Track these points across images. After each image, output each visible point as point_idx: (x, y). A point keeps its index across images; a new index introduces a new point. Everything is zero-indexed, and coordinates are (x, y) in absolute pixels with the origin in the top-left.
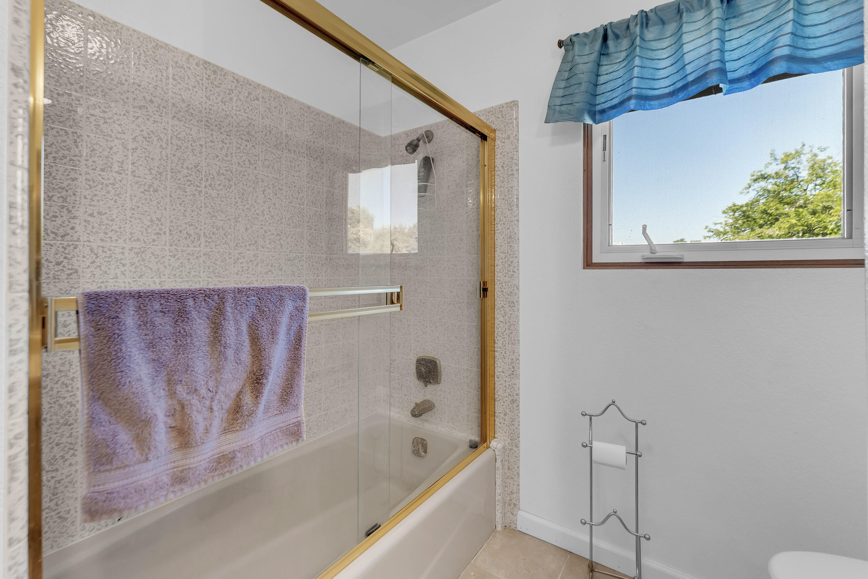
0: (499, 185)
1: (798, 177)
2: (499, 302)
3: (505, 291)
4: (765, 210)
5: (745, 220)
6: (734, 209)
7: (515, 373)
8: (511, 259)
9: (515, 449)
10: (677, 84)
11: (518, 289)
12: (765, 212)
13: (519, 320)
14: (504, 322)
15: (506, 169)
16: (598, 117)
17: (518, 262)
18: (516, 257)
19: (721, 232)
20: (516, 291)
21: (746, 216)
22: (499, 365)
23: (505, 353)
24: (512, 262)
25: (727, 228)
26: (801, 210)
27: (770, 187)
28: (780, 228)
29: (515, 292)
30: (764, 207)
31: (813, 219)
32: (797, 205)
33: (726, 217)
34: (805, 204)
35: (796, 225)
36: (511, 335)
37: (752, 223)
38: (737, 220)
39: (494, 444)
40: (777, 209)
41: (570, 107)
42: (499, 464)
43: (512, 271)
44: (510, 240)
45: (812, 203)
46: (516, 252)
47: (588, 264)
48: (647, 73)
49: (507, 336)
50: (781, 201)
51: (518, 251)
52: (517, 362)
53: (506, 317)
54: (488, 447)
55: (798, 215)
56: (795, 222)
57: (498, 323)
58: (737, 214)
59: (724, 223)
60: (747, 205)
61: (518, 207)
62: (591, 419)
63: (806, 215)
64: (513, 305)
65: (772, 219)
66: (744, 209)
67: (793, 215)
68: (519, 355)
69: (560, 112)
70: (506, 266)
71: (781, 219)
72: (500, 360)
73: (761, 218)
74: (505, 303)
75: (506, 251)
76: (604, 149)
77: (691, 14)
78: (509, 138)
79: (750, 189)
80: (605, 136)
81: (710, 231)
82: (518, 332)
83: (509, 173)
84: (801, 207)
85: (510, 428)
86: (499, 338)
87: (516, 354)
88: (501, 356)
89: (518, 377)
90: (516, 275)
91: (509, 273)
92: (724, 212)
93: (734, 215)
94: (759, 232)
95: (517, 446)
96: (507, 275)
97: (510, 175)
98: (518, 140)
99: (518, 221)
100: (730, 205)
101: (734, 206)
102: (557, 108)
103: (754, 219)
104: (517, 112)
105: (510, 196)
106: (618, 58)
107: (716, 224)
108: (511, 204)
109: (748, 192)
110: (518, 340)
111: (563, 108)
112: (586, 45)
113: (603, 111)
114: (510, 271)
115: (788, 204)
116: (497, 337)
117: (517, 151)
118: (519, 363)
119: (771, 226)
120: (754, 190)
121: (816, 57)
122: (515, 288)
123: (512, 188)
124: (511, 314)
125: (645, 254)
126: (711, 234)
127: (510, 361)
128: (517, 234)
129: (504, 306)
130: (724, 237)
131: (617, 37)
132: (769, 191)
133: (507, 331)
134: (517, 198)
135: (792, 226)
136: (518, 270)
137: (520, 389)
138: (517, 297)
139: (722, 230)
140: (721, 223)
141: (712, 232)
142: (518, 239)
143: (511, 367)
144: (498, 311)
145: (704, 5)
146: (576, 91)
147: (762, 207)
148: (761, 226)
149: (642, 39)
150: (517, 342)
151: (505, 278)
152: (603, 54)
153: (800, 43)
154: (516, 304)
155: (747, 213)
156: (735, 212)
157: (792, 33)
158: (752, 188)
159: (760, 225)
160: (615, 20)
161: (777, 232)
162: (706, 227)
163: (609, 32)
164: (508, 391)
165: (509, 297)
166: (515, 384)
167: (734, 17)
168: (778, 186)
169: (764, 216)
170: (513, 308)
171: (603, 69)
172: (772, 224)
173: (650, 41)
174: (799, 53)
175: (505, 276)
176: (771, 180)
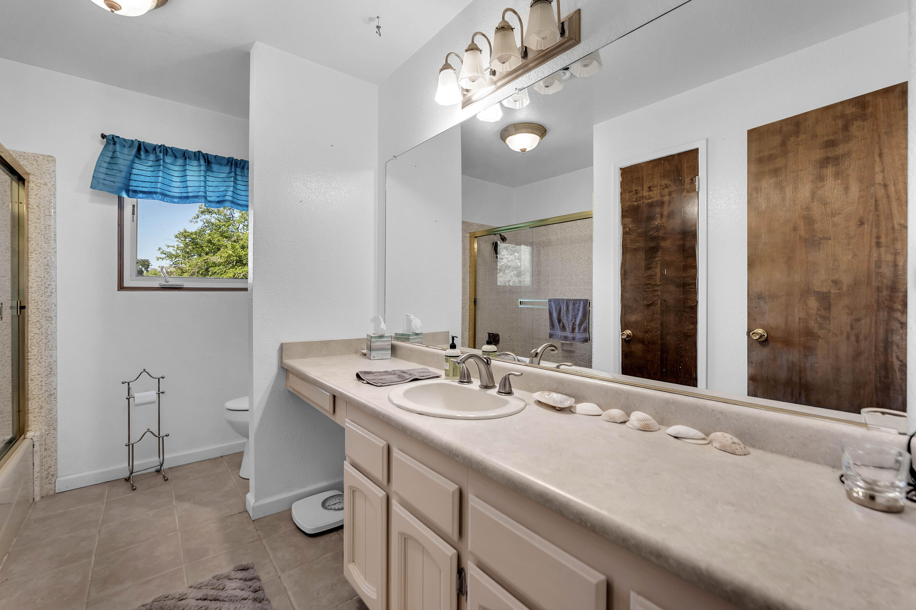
0: (33, 221)
1: (233, 216)
2: (34, 318)
3: (41, 308)
4: (210, 240)
5: (194, 247)
6: (185, 235)
7: (52, 372)
8: (49, 283)
9: (52, 432)
10: (183, 194)
11: (56, 306)
12: (210, 241)
13: (57, 331)
14: (40, 333)
15: (42, 209)
16: (131, 193)
17: (56, 285)
18: (54, 281)
19: (174, 255)
20: (54, 307)
21: (194, 242)
22: (34, 369)
23: (41, 358)
24: (49, 285)
25: (178, 251)
26: (235, 244)
27: (213, 220)
28: (221, 257)
29: (52, 308)
30: (209, 237)
31: (243, 252)
32: (233, 239)
33: (178, 241)
34: (238, 240)
35: (232, 255)
36: (48, 343)
37: (200, 249)
38: (187, 245)
39: (29, 435)
40: (219, 241)
41: (112, 183)
42: (37, 448)
43: (49, 292)
44: (47, 267)
45: (242, 239)
46: (54, 278)
47: (121, 287)
48: (166, 182)
49: (44, 345)
50: (222, 235)
51: (56, 276)
52: (55, 363)
53: (43, 330)
54: (25, 438)
55: (233, 248)
56: (231, 253)
57: (32, 334)
58: (187, 240)
59: (176, 247)
60: (196, 233)
61: (56, 242)
62: (129, 385)
63: (238, 248)
64: (50, 319)
65: (215, 248)
66: (194, 236)
67: (230, 247)
68: (57, 358)
69: (104, 184)
70: (43, 288)
71: (222, 250)
72: (35, 365)
73: (206, 247)
74: (41, 318)
75: (43, 276)
76: (133, 214)
77: (190, 161)
78: (45, 184)
79: (199, 220)
80: (134, 206)
81: (163, 253)
82: (56, 340)
83: (46, 213)
84: (235, 241)
85: (47, 417)
86: (33, 347)
87: (53, 357)
88: (37, 362)
89: (55, 375)
90: (53, 295)
91: (47, 294)
92: (176, 237)
93: (185, 240)
94: (206, 258)
95: (55, 429)
96: (44, 296)
97: (47, 215)
98: (55, 188)
99: (56, 252)
100: (182, 231)
101: (185, 232)
102: (102, 181)
103: (202, 247)
104: (55, 166)
105: (48, 232)
106: (147, 163)
107: (168, 246)
108: (49, 239)
109: (196, 222)
110: (56, 346)
111: (106, 182)
112: (125, 147)
113: (135, 192)
114: (47, 292)
115: (226, 238)
116: (30, 347)
117: (55, 198)
118: (56, 364)
119: (214, 254)
120: (201, 221)
121: (240, 203)
122: (53, 306)
123: (49, 225)
124: (49, 327)
125: (161, 282)
126: (164, 256)
127: (47, 364)
128: (55, 263)
129: (41, 320)
130: (175, 260)
131: (147, 151)
132: (213, 224)
133: (43, 341)
134: (55, 235)
135: (230, 256)
136: (56, 291)
137: (58, 384)
138: (55, 312)
139: (174, 253)
140: (173, 247)
141: (165, 254)
142: (56, 267)
143: (49, 368)
144: (32, 325)
145: (197, 159)
146: (117, 175)
147: (207, 237)
148: (207, 254)
149: (164, 161)
150: (54, 348)
151: (41, 298)
152: (137, 157)
153: (236, 196)
154: (54, 318)
155: (196, 241)
156: (186, 238)
157: (233, 192)
158: (200, 218)
159: (206, 252)
160: (146, 141)
161: (219, 260)
162: (159, 249)
163: (142, 147)
164: (44, 388)
165: (47, 313)
166: (52, 381)
167: (210, 171)
168: (220, 221)
169: (209, 245)
170: (51, 321)
171: (135, 165)
172: (215, 253)
173: (168, 163)
174: (235, 200)
175: (42, 296)
176: (214, 215)
